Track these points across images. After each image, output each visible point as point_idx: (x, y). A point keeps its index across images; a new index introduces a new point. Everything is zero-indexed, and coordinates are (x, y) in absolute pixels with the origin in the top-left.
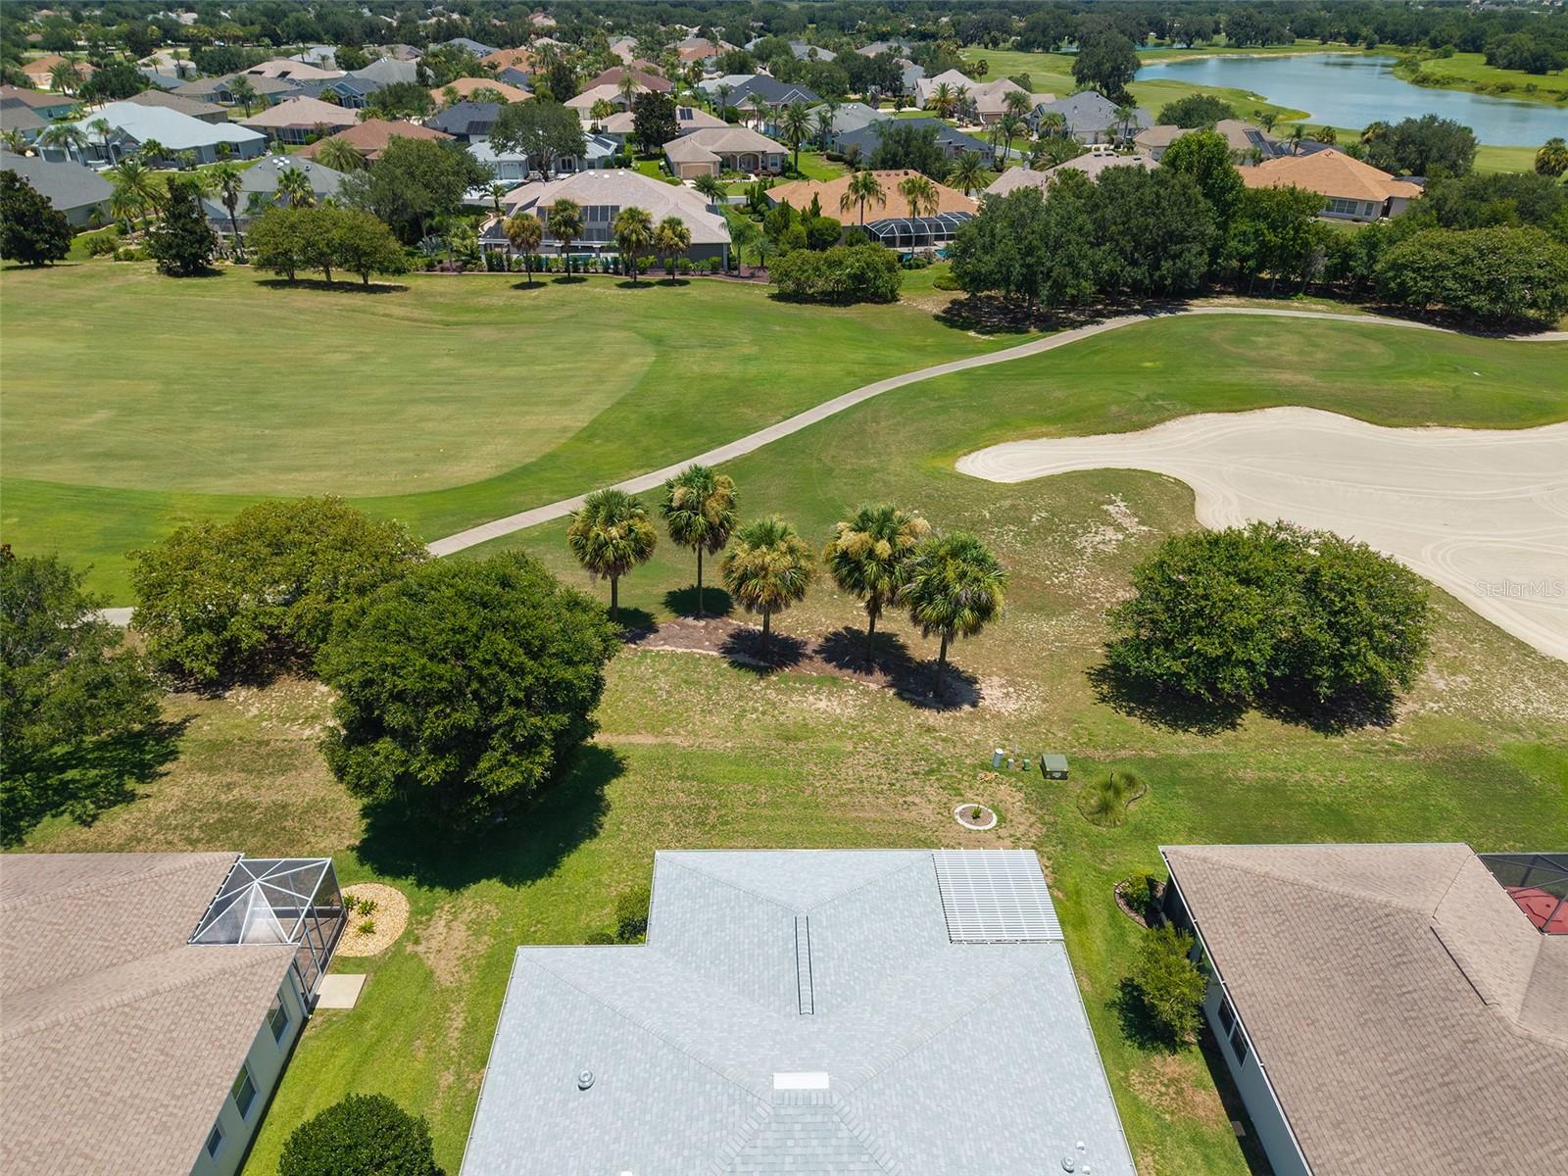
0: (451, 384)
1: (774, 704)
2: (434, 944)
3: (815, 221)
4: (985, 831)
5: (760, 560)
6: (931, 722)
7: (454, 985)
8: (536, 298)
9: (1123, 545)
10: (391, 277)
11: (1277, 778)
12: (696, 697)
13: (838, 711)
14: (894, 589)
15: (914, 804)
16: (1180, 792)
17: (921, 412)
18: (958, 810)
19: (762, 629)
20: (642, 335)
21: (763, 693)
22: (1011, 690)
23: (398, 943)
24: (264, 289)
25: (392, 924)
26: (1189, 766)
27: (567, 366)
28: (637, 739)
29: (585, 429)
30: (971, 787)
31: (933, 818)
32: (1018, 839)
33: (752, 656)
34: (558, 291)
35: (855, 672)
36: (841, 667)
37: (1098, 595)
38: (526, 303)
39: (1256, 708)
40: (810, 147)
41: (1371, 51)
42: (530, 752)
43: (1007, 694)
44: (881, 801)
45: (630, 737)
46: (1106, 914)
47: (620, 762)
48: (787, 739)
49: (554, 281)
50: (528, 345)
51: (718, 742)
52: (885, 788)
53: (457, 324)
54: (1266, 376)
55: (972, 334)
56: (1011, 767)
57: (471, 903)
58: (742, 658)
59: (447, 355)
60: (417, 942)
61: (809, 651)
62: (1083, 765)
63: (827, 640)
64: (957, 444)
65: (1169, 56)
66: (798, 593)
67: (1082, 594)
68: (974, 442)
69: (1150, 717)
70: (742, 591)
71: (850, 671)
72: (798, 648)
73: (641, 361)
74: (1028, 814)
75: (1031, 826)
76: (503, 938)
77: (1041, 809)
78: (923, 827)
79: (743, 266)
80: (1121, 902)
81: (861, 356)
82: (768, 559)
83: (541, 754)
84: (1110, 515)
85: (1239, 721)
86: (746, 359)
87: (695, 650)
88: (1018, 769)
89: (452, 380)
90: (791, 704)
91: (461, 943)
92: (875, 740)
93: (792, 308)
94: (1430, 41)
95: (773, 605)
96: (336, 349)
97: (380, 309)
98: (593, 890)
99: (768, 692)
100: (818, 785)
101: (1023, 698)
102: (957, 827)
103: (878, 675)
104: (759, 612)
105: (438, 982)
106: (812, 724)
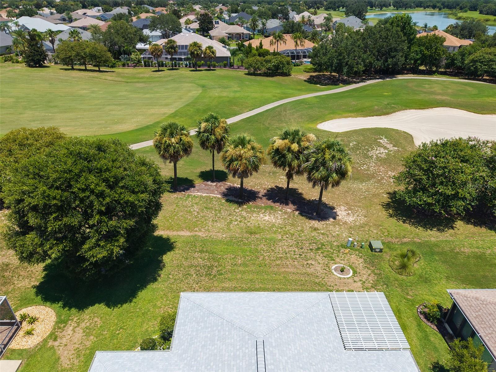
0: (124, 99)
1: (245, 218)
2: (64, 341)
3: (261, 50)
4: (348, 278)
5: (239, 152)
6: (316, 226)
7: (69, 366)
8: (160, 74)
9: (388, 154)
10: (109, 69)
11: (480, 252)
12: (210, 215)
13: (274, 221)
14: (299, 166)
15: (312, 265)
16: (437, 258)
17: (302, 108)
18: (334, 267)
19: (240, 186)
20: (197, 85)
21: (240, 213)
22: (350, 212)
23: (45, 341)
24: (62, 71)
25: (44, 329)
26: (437, 246)
27: (169, 94)
28: (182, 233)
29: (172, 113)
30: (338, 256)
31: (321, 272)
32: (364, 282)
33: (236, 197)
34: (169, 72)
35: (281, 204)
36: (274, 202)
37: (381, 174)
38: (156, 76)
39: (460, 220)
40: (259, 34)
41: (440, 11)
42: (112, 240)
43: (348, 214)
44: (296, 263)
45: (178, 232)
46: (415, 323)
47: (172, 244)
48: (251, 233)
49: (167, 70)
50: (155, 88)
51: (220, 234)
52: (297, 256)
53: (131, 82)
54: (431, 97)
55: (318, 85)
56: (356, 247)
57: (88, 317)
58: (231, 198)
59: (125, 91)
60: (55, 340)
61: (260, 195)
62: (388, 245)
63: (268, 191)
64: (317, 119)
65: (375, 12)
66: (256, 168)
67: (374, 173)
68: (323, 119)
69: (413, 224)
70: (231, 166)
71: (279, 204)
72: (256, 194)
73: (196, 92)
74: (366, 269)
75: (369, 276)
76: (101, 337)
77: (373, 267)
78: (317, 276)
79: (235, 65)
80: (422, 317)
81: (278, 91)
82: (242, 152)
83: (118, 240)
84: (381, 143)
85: (454, 226)
86: (236, 92)
87: (211, 195)
88: (359, 248)
89: (125, 98)
90: (252, 218)
91: (78, 340)
92: (291, 234)
93: (253, 77)
94: (460, 7)
95: (244, 174)
96: (85, 89)
97: (103, 77)
98: (152, 310)
99: (243, 212)
100: (265, 255)
101: (356, 215)
102: (333, 276)
103: (291, 205)
104: (239, 177)
105: (61, 364)
106: (262, 226)
